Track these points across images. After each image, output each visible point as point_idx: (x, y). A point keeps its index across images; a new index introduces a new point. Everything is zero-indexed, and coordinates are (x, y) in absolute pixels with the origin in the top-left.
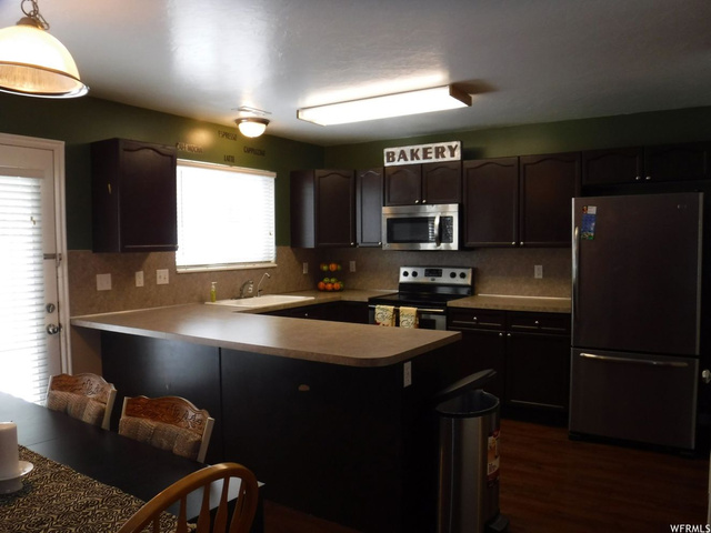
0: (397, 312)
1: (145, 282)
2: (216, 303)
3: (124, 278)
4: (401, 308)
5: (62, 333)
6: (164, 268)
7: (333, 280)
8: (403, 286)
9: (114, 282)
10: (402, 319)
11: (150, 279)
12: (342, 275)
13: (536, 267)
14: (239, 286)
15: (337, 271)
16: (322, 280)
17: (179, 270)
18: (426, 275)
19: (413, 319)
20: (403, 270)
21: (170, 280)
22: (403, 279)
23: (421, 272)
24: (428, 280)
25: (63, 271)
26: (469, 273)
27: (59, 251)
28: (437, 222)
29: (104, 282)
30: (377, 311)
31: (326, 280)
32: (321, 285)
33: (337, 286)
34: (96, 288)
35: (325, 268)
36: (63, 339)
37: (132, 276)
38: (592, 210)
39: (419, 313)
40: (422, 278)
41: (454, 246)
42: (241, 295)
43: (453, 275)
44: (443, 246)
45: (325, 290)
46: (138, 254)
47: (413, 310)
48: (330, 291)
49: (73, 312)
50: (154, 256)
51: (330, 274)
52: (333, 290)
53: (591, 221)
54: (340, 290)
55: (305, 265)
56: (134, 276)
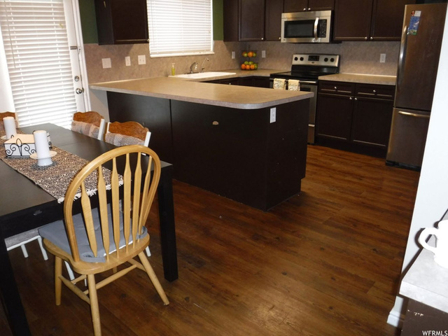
0: (287, 83)
1: (132, 62)
2: (175, 76)
3: (118, 61)
4: (290, 81)
5: (85, 93)
6: (142, 54)
7: (250, 63)
8: (294, 67)
9: (113, 63)
10: (289, 87)
11: (134, 62)
12: (256, 60)
13: (382, 55)
14: (189, 66)
15: (253, 57)
16: (243, 63)
17: (152, 56)
18: (309, 60)
19: (297, 87)
20: (295, 56)
21: (147, 61)
22: (295, 63)
23: (306, 57)
24: (310, 63)
25: (82, 56)
26: (337, 59)
27: (79, 45)
28: (316, 23)
29: (107, 63)
30: (275, 82)
31: (246, 63)
32: (243, 65)
33: (253, 67)
34: (102, 67)
35: (245, 55)
36: (85, 97)
37: (123, 60)
38: (418, 14)
39: (301, 84)
40: (306, 62)
41: (327, 39)
42: (191, 71)
43: (326, 60)
44: (319, 40)
45: (245, 69)
46: (126, 45)
47: (297, 82)
48: (248, 70)
49: (90, 81)
50: (136, 47)
51: (249, 59)
52: (251, 70)
53: (416, 22)
54: (255, 69)
55: (233, 53)
56: (124, 59)
